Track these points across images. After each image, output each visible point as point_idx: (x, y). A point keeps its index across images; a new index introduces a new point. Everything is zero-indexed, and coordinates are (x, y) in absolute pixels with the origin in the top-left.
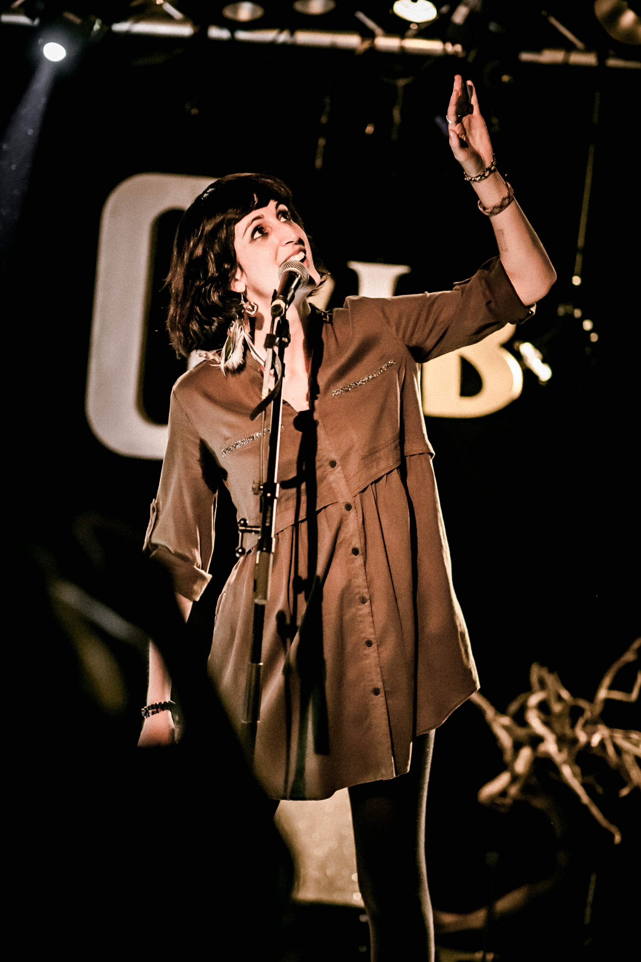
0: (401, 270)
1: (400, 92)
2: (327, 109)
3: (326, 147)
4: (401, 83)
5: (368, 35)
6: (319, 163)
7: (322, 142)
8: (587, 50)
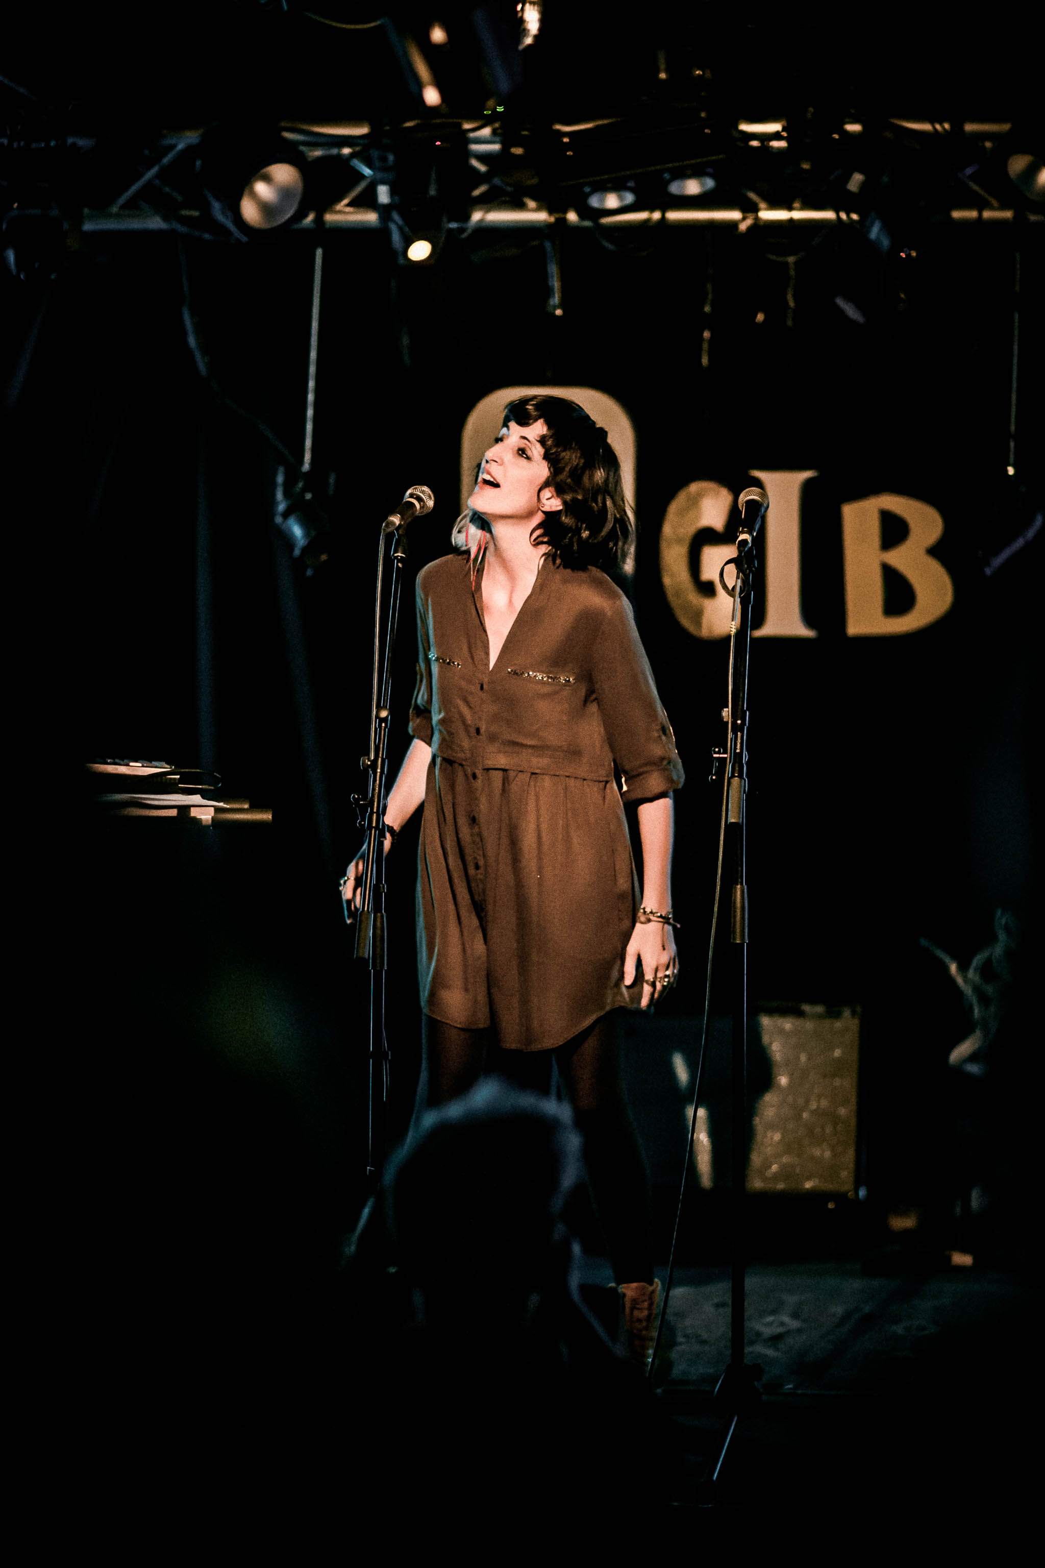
0: (807, 474)
1: (792, 273)
2: (710, 296)
3: (711, 341)
4: (791, 259)
5: (750, 208)
6: (705, 361)
7: (707, 334)
8: (1002, 208)
